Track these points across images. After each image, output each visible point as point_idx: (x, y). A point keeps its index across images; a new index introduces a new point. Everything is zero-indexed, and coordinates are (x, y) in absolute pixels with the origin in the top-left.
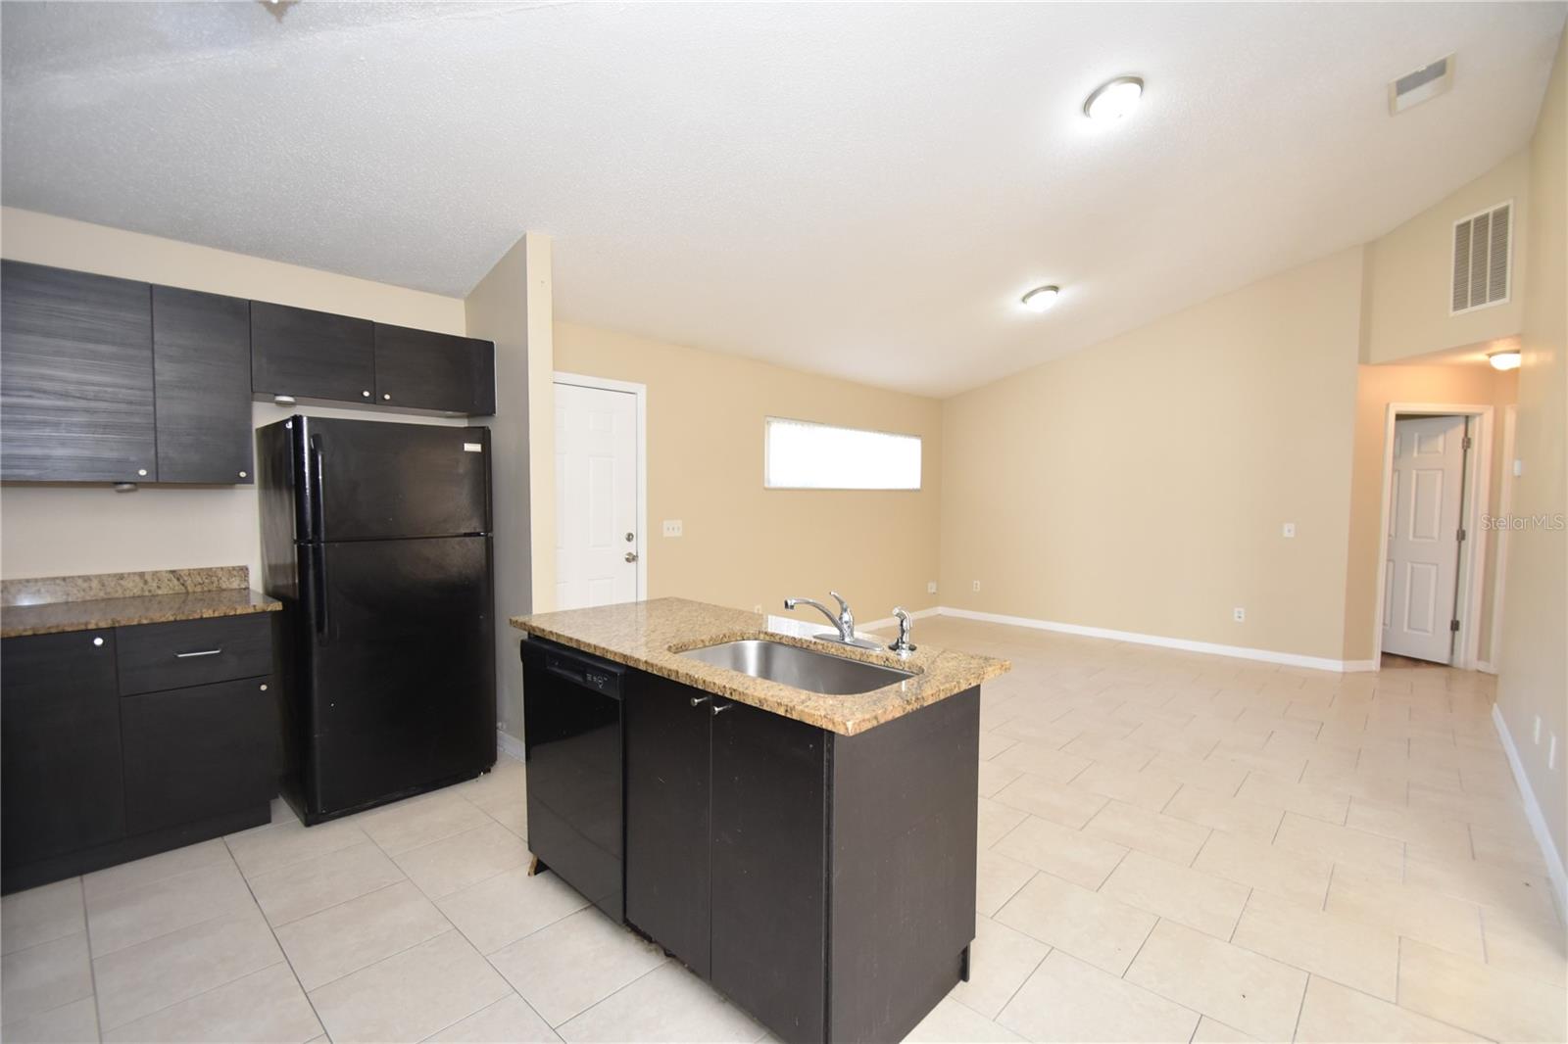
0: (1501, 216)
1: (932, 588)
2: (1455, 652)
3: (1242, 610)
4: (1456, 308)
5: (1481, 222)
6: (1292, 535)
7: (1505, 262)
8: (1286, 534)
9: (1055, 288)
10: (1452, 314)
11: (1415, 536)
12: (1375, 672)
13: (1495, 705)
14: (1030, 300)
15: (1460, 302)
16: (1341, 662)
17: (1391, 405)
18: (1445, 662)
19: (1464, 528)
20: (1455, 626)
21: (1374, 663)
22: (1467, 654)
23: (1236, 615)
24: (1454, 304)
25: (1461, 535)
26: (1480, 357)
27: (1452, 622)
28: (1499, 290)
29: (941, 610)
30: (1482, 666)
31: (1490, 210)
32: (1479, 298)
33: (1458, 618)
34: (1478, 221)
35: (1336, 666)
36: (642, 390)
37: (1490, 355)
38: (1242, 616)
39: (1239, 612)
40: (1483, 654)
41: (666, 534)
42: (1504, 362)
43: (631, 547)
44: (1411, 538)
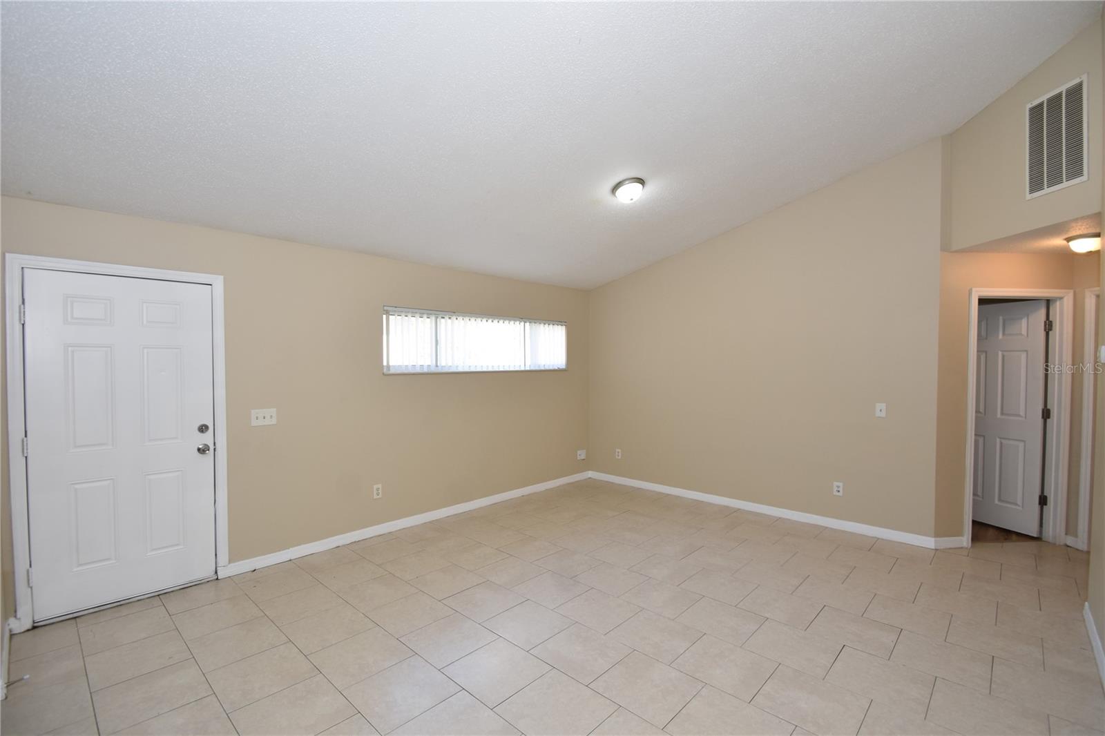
0: (1075, 94)
1: (581, 454)
2: (1044, 525)
3: (841, 484)
4: (1032, 191)
5: (1055, 101)
6: (883, 414)
7: (1081, 140)
8: (878, 414)
9: (641, 181)
10: (1028, 196)
11: (1002, 414)
12: (967, 548)
13: (1086, 603)
14: (619, 192)
15: (1036, 185)
16: (933, 539)
17: (974, 290)
18: (1035, 536)
19: (1048, 407)
20: (1043, 501)
21: (965, 540)
22: (1055, 528)
23: (836, 489)
24: (1030, 187)
25: (1046, 414)
26: (1058, 242)
27: (1040, 497)
28: (1076, 168)
29: (590, 474)
30: (1070, 541)
31: (1063, 89)
32: (1055, 179)
33: (1045, 494)
34: (1050, 101)
35: (929, 542)
36: (218, 282)
37: (1068, 240)
38: (841, 489)
39: (838, 487)
40: (1070, 528)
41: (254, 423)
42: (1082, 246)
43: (207, 438)
44: (999, 415)
